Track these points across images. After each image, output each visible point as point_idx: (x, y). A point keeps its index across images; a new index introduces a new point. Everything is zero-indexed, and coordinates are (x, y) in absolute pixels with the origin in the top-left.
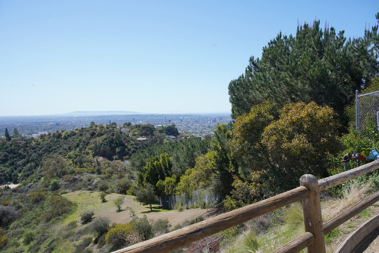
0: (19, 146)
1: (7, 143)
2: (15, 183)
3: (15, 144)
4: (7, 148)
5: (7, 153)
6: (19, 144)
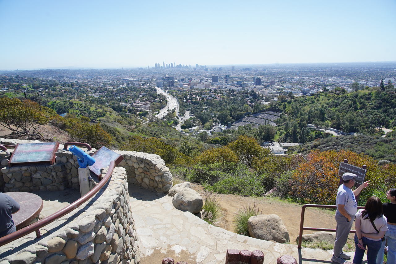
0: (392, 96)
1: (382, 92)
2: (387, 127)
3: (389, 94)
4: (381, 97)
5: (381, 101)
6: (392, 94)
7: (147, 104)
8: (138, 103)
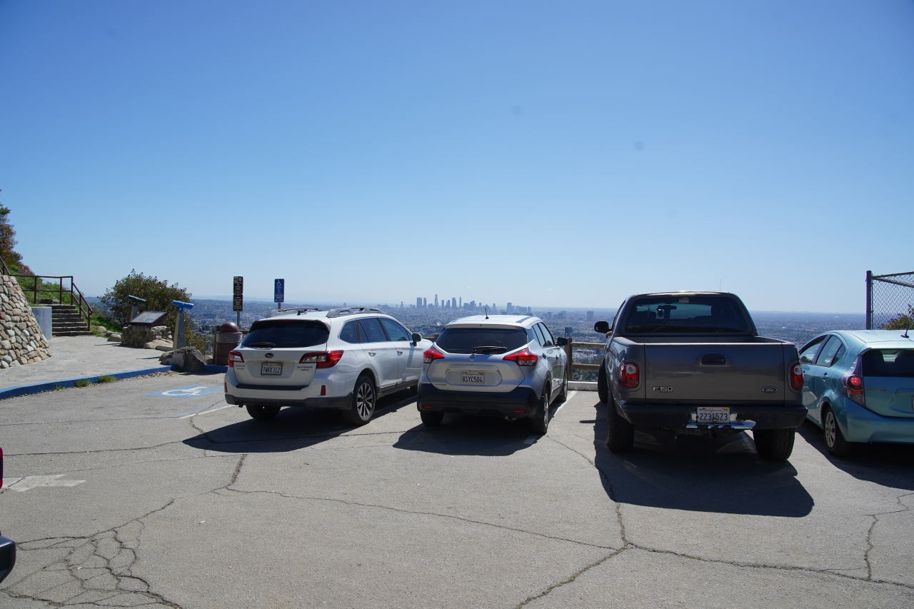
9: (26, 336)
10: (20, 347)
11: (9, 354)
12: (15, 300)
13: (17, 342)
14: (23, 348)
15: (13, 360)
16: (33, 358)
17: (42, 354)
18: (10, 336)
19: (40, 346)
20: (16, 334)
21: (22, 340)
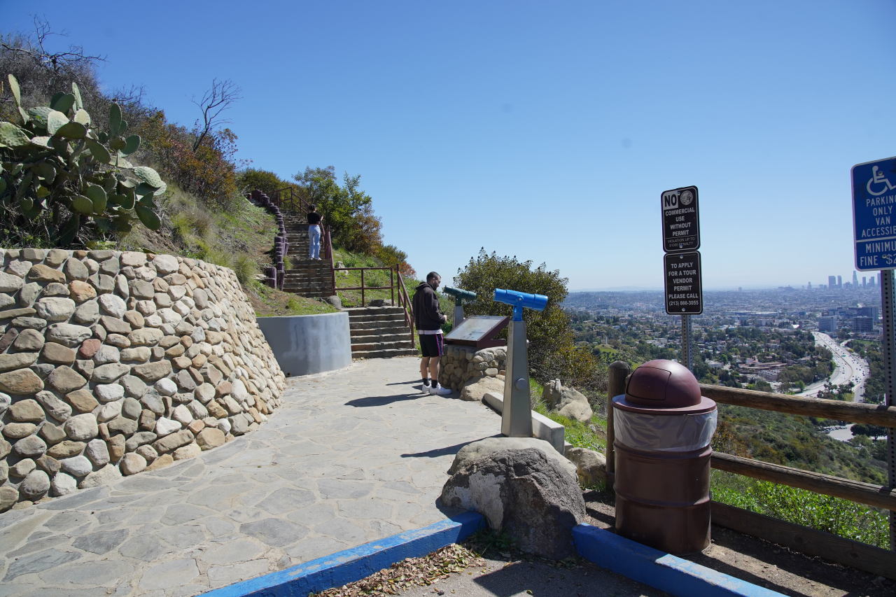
7: (775, 367)
8: (753, 365)
9: (162, 393)
10: (132, 425)
11: (88, 453)
12: (150, 306)
13: (125, 414)
14: (142, 428)
15: (97, 467)
16: (172, 451)
17: (207, 434)
18: (104, 402)
19: (211, 414)
20: (128, 394)
21: (145, 406)
